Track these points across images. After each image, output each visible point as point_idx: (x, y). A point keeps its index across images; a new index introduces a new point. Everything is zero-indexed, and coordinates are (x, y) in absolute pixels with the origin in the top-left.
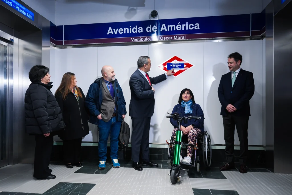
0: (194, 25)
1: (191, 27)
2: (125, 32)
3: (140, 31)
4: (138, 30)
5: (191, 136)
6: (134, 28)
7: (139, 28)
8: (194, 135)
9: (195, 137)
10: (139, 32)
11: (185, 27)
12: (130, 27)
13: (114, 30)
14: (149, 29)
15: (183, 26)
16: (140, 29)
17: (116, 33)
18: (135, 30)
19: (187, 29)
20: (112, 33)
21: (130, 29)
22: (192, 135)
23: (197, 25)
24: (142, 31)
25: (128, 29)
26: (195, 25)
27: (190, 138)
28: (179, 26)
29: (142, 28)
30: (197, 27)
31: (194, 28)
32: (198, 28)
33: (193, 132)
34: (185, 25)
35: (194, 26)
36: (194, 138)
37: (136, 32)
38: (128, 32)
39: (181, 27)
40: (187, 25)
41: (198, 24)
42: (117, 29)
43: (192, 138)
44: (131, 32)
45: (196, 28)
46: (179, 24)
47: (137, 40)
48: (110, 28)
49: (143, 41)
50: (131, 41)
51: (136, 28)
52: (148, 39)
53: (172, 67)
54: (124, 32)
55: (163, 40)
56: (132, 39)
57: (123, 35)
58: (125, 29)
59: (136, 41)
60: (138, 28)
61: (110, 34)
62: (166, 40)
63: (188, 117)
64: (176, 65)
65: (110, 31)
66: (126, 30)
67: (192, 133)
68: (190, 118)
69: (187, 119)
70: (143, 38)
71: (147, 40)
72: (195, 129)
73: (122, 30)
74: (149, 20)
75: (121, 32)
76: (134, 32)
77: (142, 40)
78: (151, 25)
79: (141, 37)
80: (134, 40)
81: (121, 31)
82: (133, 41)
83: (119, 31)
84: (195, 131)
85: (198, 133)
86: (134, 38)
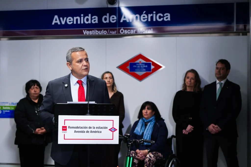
0: (163, 15)
1: (160, 17)
2: (75, 23)
3: (95, 21)
4: (92, 19)
5: (147, 162)
6: (86, 17)
7: (93, 17)
8: (151, 161)
9: (152, 164)
10: (93, 22)
11: (152, 17)
12: (82, 15)
13: (61, 19)
14: (106, 19)
15: (150, 16)
16: (95, 18)
17: (63, 23)
18: (87, 20)
19: (154, 20)
20: (59, 23)
21: (82, 18)
22: (149, 161)
23: (167, 15)
24: (97, 22)
25: (78, 18)
26: (165, 15)
27: (146, 164)
28: (144, 16)
29: (96, 17)
30: (167, 18)
31: (163, 19)
32: (169, 19)
33: (149, 157)
34: (152, 15)
35: (163, 17)
36: (150, 165)
37: (89, 22)
38: (79, 23)
39: (146, 17)
40: (154, 15)
41: (169, 15)
42: (65, 18)
43: (148, 165)
44: (82, 22)
45: (165, 20)
46: (145, 13)
47: (91, 33)
48: (56, 17)
49: (99, 34)
50: (83, 34)
51: (89, 17)
52: (105, 32)
53: (136, 68)
54: (73, 21)
55: (124, 33)
56: (85, 31)
57: (73, 26)
58: (75, 18)
59: (89, 34)
60: (91, 17)
61: (56, 24)
62: (127, 33)
63: (140, 140)
64: (141, 66)
65: (56, 20)
66: (77, 20)
67: (148, 159)
68: (142, 142)
69: (139, 142)
70: (98, 30)
71: (104, 34)
72: (153, 154)
73: (72, 20)
74: (106, 7)
75: (70, 22)
76: (86, 22)
77: (97, 33)
78: (108, 14)
79: (96, 29)
80: (86, 32)
81: (70, 20)
82: (86, 34)
83: (68, 21)
84: (152, 156)
85: (156, 158)
86: (87, 30)
